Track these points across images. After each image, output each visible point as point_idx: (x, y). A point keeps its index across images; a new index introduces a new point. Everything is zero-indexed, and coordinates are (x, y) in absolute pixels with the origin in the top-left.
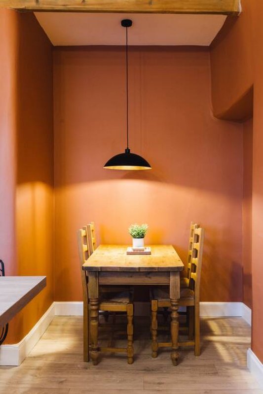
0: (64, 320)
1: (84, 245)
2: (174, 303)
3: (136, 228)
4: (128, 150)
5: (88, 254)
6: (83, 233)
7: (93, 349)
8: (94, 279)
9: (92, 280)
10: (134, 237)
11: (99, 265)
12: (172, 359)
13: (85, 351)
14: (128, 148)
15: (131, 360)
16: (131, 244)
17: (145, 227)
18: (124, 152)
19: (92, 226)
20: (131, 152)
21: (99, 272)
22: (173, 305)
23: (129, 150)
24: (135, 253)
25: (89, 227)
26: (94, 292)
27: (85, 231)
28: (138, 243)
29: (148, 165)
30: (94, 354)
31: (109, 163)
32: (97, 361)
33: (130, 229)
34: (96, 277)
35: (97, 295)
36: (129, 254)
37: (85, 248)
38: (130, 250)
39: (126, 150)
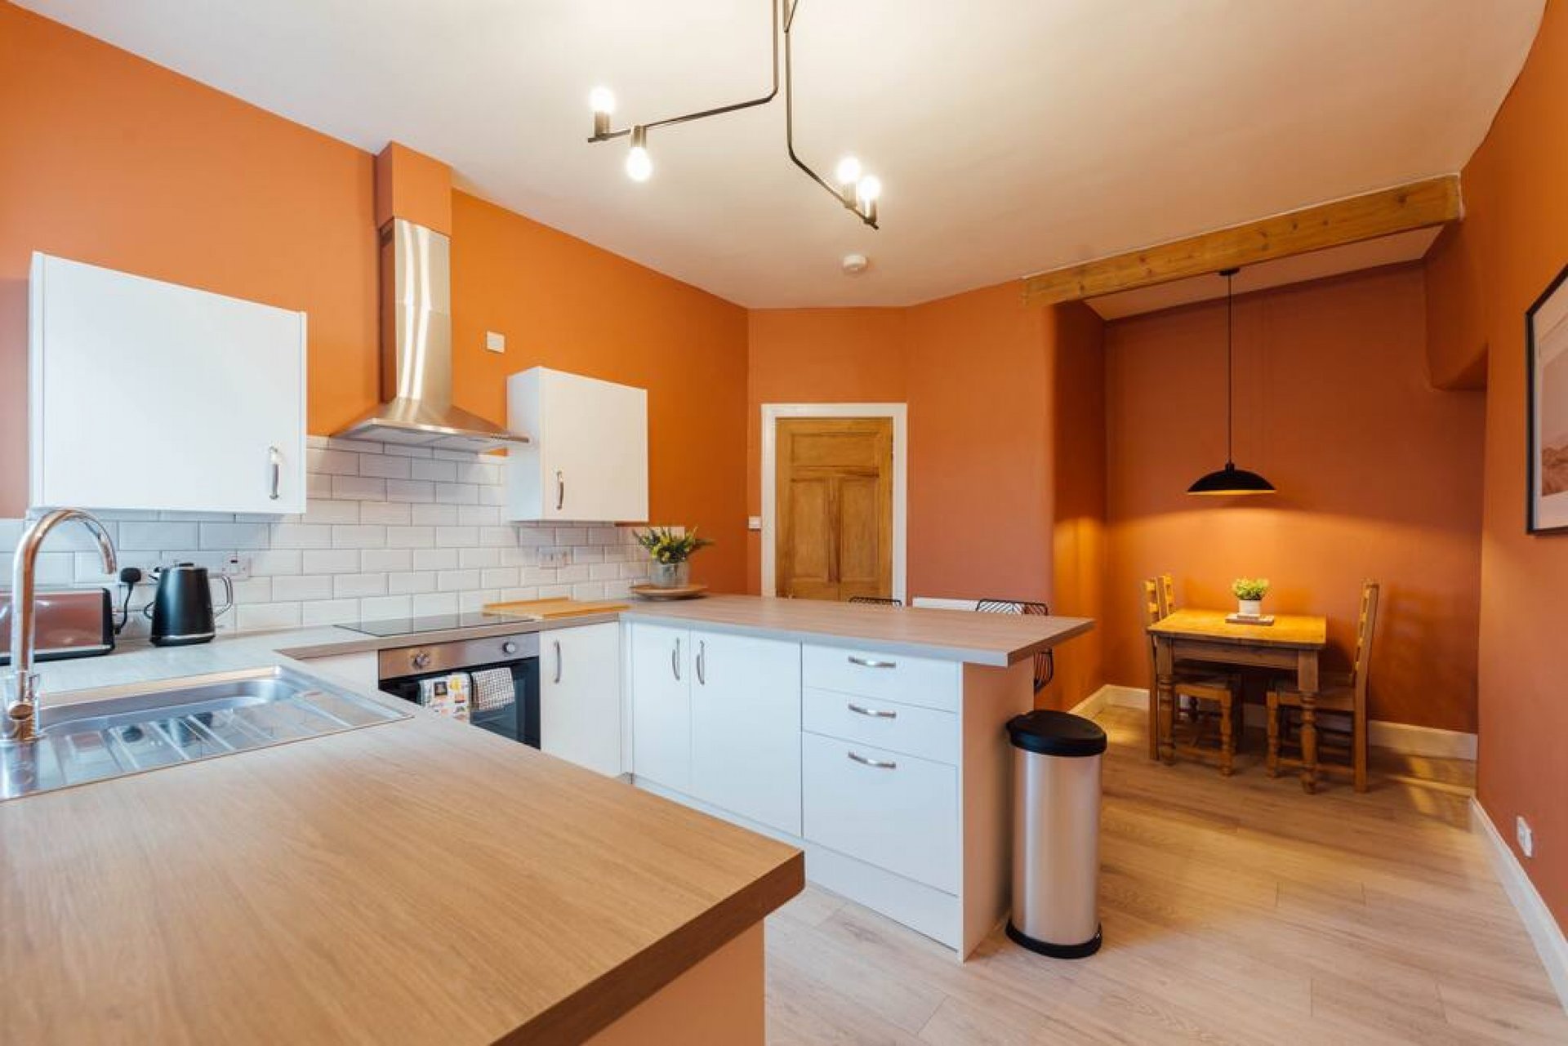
0: (1120, 711)
1: (1151, 604)
2: (1306, 699)
3: (1244, 584)
4: (1230, 466)
5: (1157, 617)
6: (1150, 586)
7: (1164, 744)
8: (1166, 649)
9: (1162, 650)
10: (1242, 597)
11: (1172, 630)
12: (1304, 784)
13: (1151, 745)
14: (1230, 461)
15: (1226, 770)
16: (1237, 610)
17: (1263, 583)
18: (1224, 468)
19: (1167, 580)
20: (1237, 468)
21: (1172, 639)
22: (1304, 702)
23: (1233, 466)
24: (1240, 621)
25: (1160, 580)
26: (1165, 665)
27: (1153, 585)
28: (1247, 608)
29: (1271, 488)
30: (1164, 749)
31: (1196, 488)
32: (1171, 761)
33: (1234, 586)
34: (1168, 646)
35: (1169, 670)
36: (1228, 621)
37: (1153, 607)
38: (1233, 616)
39: (1227, 466)
